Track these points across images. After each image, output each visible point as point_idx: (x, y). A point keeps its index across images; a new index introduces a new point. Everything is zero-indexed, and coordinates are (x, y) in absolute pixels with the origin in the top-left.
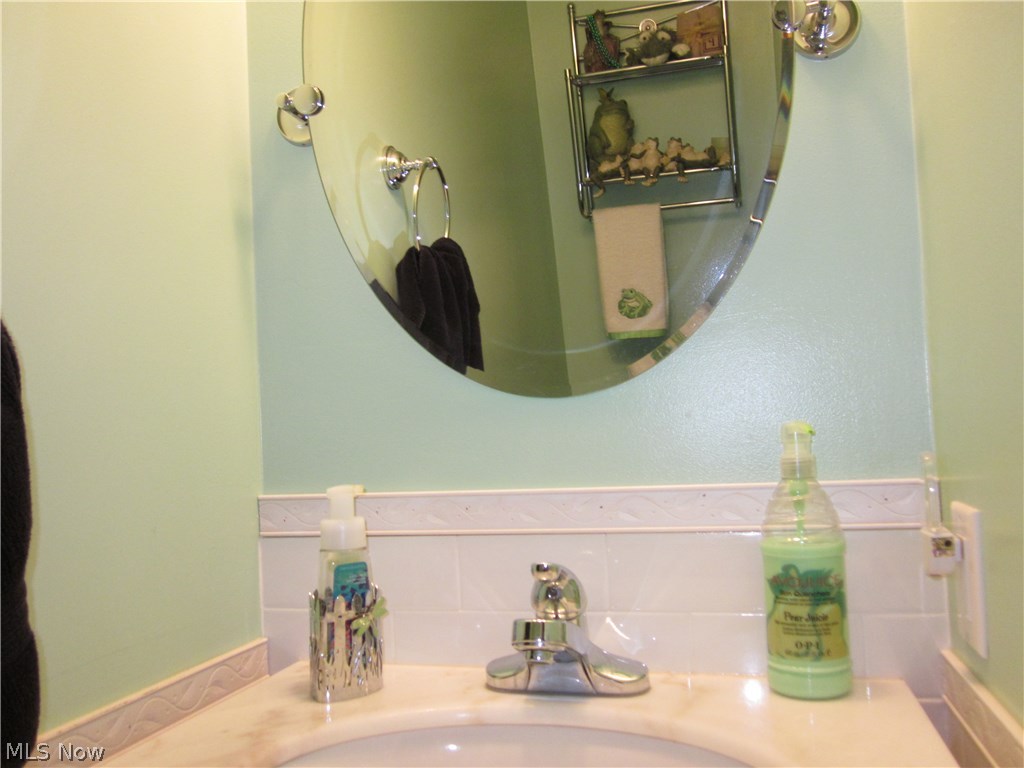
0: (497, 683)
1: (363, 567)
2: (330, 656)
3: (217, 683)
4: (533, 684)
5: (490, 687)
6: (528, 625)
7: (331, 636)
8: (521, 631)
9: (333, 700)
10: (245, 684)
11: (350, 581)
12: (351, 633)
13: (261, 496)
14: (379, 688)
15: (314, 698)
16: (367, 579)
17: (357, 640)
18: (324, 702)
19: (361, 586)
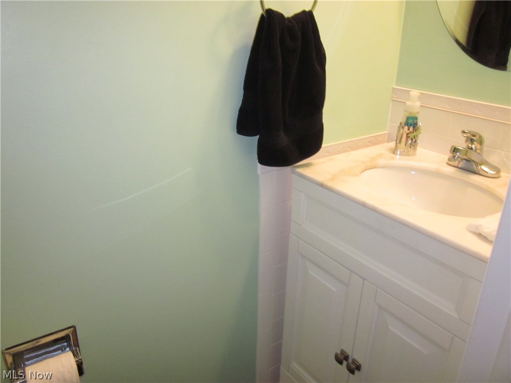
0: (450, 163)
1: (416, 118)
2: (400, 142)
3: (370, 142)
4: (460, 166)
5: (448, 164)
6: (455, 148)
7: (402, 137)
8: (453, 149)
9: (400, 155)
10: (379, 144)
11: (410, 121)
12: (408, 137)
13: (394, 87)
14: (414, 155)
15: (394, 153)
16: (417, 122)
17: (409, 139)
18: (397, 155)
19: (414, 124)
